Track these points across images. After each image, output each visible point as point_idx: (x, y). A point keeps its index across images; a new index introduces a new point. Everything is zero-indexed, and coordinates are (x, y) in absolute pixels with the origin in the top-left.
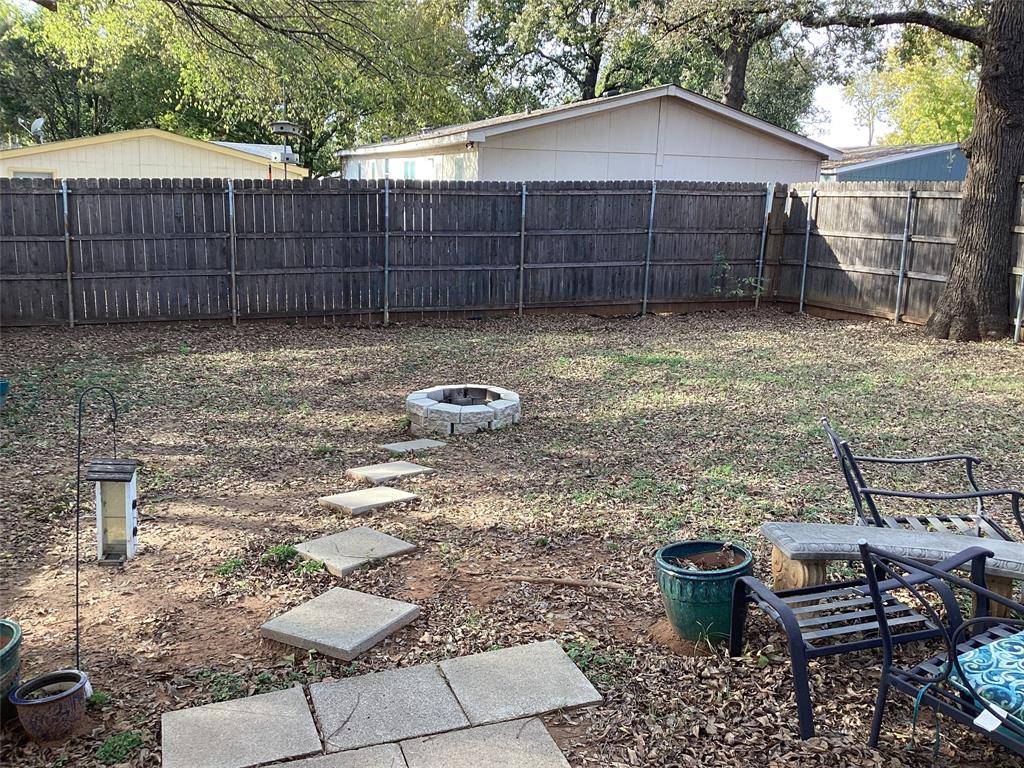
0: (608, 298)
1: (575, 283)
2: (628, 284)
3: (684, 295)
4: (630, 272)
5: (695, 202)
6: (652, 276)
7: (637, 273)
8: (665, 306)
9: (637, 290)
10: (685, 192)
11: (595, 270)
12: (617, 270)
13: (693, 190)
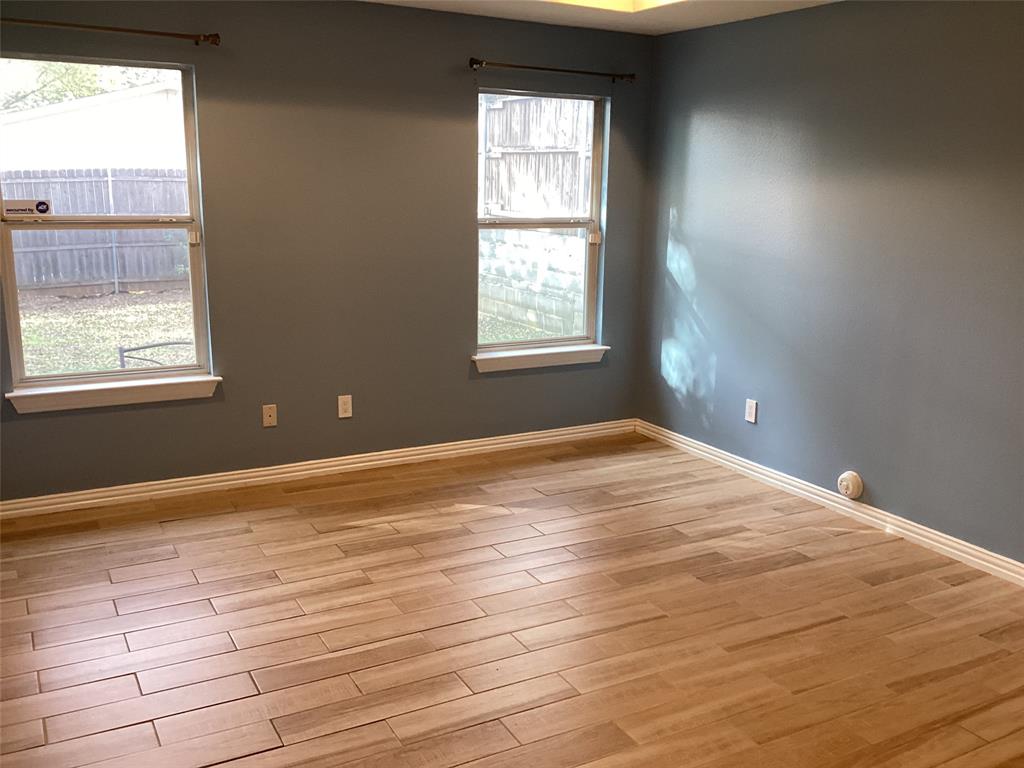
0: (77, 278)
1: (39, 268)
2: (98, 265)
3: (161, 273)
4: (97, 255)
5: (158, 187)
6: (122, 257)
7: (106, 255)
8: (141, 285)
9: (107, 271)
10: (146, 179)
11: (58, 253)
12: (83, 253)
13: (156, 176)
